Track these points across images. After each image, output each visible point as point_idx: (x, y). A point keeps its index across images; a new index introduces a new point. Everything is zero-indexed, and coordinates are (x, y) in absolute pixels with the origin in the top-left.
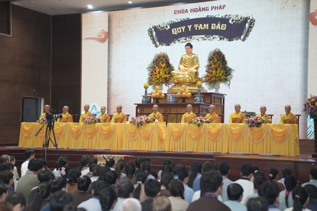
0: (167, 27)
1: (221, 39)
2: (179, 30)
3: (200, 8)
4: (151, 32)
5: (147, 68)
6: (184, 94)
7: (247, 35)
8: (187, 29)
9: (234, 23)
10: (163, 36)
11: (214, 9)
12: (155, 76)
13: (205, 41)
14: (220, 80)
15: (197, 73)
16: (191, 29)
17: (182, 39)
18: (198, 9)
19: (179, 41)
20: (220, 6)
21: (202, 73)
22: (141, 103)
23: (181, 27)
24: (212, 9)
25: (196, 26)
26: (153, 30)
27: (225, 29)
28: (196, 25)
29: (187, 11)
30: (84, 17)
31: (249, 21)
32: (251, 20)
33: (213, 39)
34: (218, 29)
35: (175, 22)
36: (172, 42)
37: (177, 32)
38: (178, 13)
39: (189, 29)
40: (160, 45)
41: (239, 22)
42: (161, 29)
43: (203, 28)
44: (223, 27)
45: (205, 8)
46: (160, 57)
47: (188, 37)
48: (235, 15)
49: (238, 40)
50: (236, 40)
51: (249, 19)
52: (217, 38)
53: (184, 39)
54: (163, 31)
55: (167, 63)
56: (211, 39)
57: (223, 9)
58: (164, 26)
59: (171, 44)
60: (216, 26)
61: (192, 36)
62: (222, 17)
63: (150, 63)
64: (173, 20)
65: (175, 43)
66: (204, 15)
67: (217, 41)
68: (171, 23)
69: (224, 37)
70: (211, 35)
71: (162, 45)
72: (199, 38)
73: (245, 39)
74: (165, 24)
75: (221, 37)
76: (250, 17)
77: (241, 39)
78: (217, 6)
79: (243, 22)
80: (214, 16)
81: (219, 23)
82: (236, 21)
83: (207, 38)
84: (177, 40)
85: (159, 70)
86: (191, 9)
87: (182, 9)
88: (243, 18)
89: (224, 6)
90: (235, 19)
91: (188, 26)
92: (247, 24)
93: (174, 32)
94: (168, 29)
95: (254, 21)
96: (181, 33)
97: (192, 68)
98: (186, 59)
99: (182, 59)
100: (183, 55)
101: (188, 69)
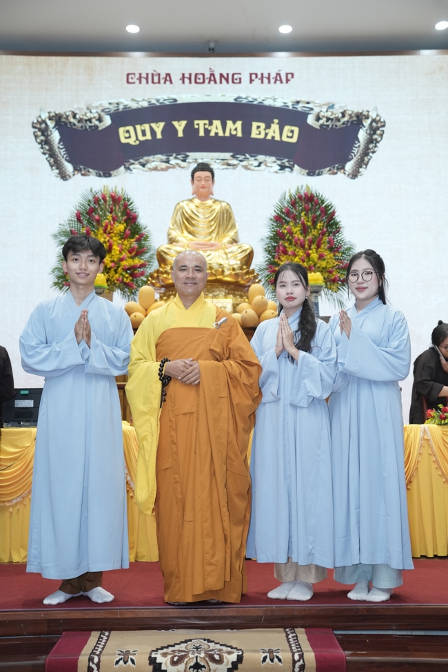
0: (100, 120)
1: (283, 167)
2: (144, 133)
3: (212, 75)
4: (45, 131)
5: (56, 236)
7: (362, 163)
8: (169, 131)
9: (322, 126)
10: (88, 147)
11: (257, 82)
13: (230, 170)
15: (251, 257)
16: (184, 131)
17: (156, 160)
18: (207, 75)
19: (143, 165)
20: (278, 74)
23: (149, 122)
24: (251, 81)
25: (201, 124)
26: (51, 124)
27: (294, 140)
28: (201, 123)
31: (367, 123)
32: (374, 120)
33: (259, 165)
34: (273, 137)
35: (130, 108)
36: (120, 166)
37: (137, 139)
38: (140, 82)
39: (176, 131)
40: (76, 172)
41: (338, 124)
42: (80, 125)
43: (224, 131)
44: (290, 134)
45: (228, 74)
46: (102, 201)
47: (174, 155)
48: (325, 103)
49: (336, 173)
50: (330, 174)
51: (368, 118)
52: (272, 162)
53: (162, 161)
54: (89, 130)
55: (131, 219)
56: (252, 165)
57: (287, 82)
58: (92, 116)
59: (116, 171)
60: (265, 129)
61: (188, 154)
62: (283, 104)
63: (66, 220)
64: (121, 100)
65: (129, 171)
66: (228, 96)
67: (270, 172)
68: (115, 109)
69: (292, 163)
70: (253, 155)
71: (83, 172)
72: (212, 159)
73: (359, 172)
74: (94, 111)
75: (283, 161)
76: (370, 114)
77: (347, 173)
78: (269, 74)
79: (349, 124)
80: (260, 100)
81: (276, 121)
82: (327, 121)
83: (238, 162)
84: (136, 160)
85: (108, 241)
86: (183, 74)
87: (153, 72)
88: (350, 113)
89: (290, 76)
90: (326, 115)
91: (175, 123)
92: (361, 130)
93: (126, 138)
94: (103, 125)
95: (384, 126)
96: (149, 140)
97: (221, 241)
98: (201, 210)
99: (179, 213)
100: (183, 201)
101: (212, 242)
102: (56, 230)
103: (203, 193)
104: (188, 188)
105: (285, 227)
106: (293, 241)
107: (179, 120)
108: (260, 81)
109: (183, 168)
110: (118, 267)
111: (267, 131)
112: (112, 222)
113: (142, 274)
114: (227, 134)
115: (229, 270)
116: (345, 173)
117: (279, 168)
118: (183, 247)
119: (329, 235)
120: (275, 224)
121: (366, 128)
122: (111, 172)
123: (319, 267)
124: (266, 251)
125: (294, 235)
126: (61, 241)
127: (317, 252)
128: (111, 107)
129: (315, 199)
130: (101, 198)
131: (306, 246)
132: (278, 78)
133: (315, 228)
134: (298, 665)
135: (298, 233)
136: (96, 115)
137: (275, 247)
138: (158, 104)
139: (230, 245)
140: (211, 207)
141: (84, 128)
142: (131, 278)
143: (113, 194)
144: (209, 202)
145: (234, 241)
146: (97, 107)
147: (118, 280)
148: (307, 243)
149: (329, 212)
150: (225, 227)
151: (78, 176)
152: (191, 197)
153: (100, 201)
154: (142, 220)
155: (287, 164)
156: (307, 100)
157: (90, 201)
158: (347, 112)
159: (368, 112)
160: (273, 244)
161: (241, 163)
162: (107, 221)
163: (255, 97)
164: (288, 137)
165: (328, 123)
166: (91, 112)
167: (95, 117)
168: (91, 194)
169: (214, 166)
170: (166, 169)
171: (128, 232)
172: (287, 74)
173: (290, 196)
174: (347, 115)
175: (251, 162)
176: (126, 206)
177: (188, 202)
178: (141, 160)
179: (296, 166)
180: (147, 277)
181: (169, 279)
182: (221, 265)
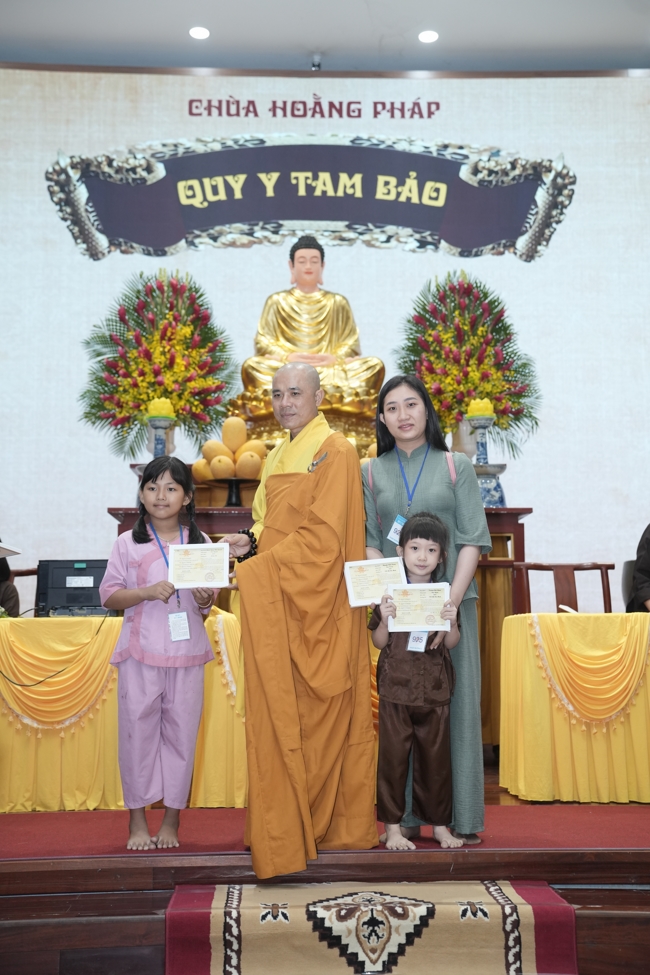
0: (149, 169)
1: (423, 244)
2: (215, 190)
3: (318, 104)
4: (65, 186)
5: (88, 343)
7: (541, 238)
8: (253, 187)
9: (481, 182)
10: (131, 209)
11: (385, 115)
12: (151, 378)
13: (345, 248)
15: (381, 376)
16: (276, 188)
17: (234, 232)
18: (310, 105)
19: (215, 239)
20: (416, 104)
23: (222, 174)
24: (376, 114)
25: (301, 178)
26: (75, 175)
27: (440, 203)
28: (302, 176)
29: (252, 108)
31: (548, 178)
32: (559, 175)
33: (388, 240)
34: (409, 199)
35: (193, 152)
36: (179, 240)
37: (205, 199)
38: (210, 114)
39: (263, 188)
40: (113, 248)
41: (505, 179)
42: (119, 177)
43: (336, 188)
44: (434, 195)
45: (341, 104)
46: (157, 292)
47: (261, 224)
48: (486, 147)
49: (502, 253)
50: (493, 254)
51: (550, 171)
52: (407, 237)
53: (243, 233)
54: (132, 185)
55: (201, 318)
56: (377, 239)
57: (429, 116)
58: (137, 163)
59: (174, 247)
60: (397, 187)
61: (281, 222)
62: (423, 149)
63: (103, 319)
64: (181, 141)
65: (193, 247)
66: (341, 135)
67: (404, 250)
68: (172, 153)
69: (436, 237)
70: (378, 224)
71: (123, 248)
72: (317, 231)
73: (537, 252)
74: (139, 156)
75: (424, 235)
76: (554, 164)
77: (519, 253)
78: (403, 104)
79: (522, 180)
80: (389, 143)
81: (413, 174)
82: (489, 175)
83: (357, 235)
84: (203, 231)
85: (169, 351)
86: (274, 103)
87: (228, 98)
88: (524, 163)
89: (433, 107)
90: (487, 165)
91: (262, 176)
92: (540, 189)
93: (188, 197)
94: (154, 177)
95: (573, 183)
96: (223, 201)
97: (335, 352)
98: (304, 306)
99: (272, 311)
100: (278, 293)
101: (322, 353)
103: (307, 282)
104: (284, 273)
105: (430, 332)
106: (443, 352)
107: (267, 171)
108: (389, 114)
109: (274, 243)
110: (184, 390)
111: (400, 189)
112: (174, 323)
113: (218, 401)
114: (340, 193)
115: (350, 395)
116: (515, 254)
117: (418, 244)
118: (281, 361)
119: (495, 345)
120: (414, 328)
121: (547, 186)
122: (166, 249)
123: (481, 392)
124: (401, 368)
125: (443, 344)
126: (94, 351)
127: (478, 370)
128: (165, 150)
129: (475, 291)
130: (155, 287)
131: (463, 361)
132: (416, 110)
133: (474, 334)
134: (510, 920)
135: (450, 341)
136: (143, 162)
137: (414, 362)
138: (236, 147)
139: (350, 359)
140: (319, 302)
141: (124, 181)
142: (202, 407)
143: (175, 282)
144: (317, 295)
145: (354, 353)
146: (144, 150)
147: (183, 410)
148: (463, 356)
149: (496, 310)
150: (340, 331)
151: (116, 254)
152: (289, 287)
153: (155, 291)
154: (218, 321)
155: (429, 239)
156: (460, 143)
157: (139, 292)
158: (520, 162)
159: (551, 161)
160: (412, 358)
161: (361, 237)
162: (166, 321)
163: (382, 137)
164: (431, 198)
165: (491, 178)
166: (135, 158)
167: (141, 166)
168: (141, 281)
169: (321, 241)
170: (249, 245)
171: (197, 338)
172: (429, 104)
173: (438, 286)
174: (518, 166)
175: (375, 236)
176: (193, 300)
177: (283, 294)
178: (211, 231)
179: (443, 242)
180: (225, 406)
181: (261, 409)
182: (338, 387)
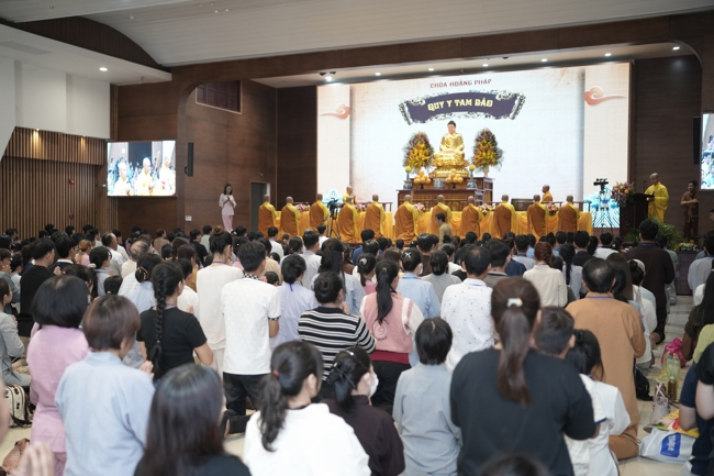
0: (422, 102)
1: (486, 116)
2: (437, 106)
3: (461, 82)
4: (403, 107)
5: (403, 149)
6: (455, 179)
7: (516, 113)
8: (446, 104)
9: (501, 99)
10: (418, 112)
11: (477, 84)
12: (413, 158)
13: (467, 118)
14: (491, 163)
15: (463, 155)
16: (451, 104)
17: (441, 116)
18: (459, 83)
19: (436, 118)
20: (485, 80)
21: (469, 154)
22: (402, 189)
23: (438, 102)
24: (475, 84)
25: (457, 101)
26: (405, 105)
27: (491, 105)
29: (445, 84)
30: (320, 90)
31: (518, 98)
32: (521, 96)
33: (478, 116)
34: (483, 105)
35: (432, 97)
37: (434, 108)
38: (435, 87)
39: (448, 104)
40: (413, 122)
41: (507, 98)
42: (415, 104)
43: (465, 103)
44: (489, 103)
45: (467, 82)
46: (418, 137)
47: (447, 113)
48: (503, 90)
49: (506, 118)
50: (504, 118)
51: (519, 95)
52: (482, 114)
53: (443, 116)
54: (418, 106)
55: (427, 142)
57: (488, 83)
58: (419, 101)
59: (427, 121)
60: (480, 102)
61: (452, 113)
62: (487, 92)
63: (406, 143)
64: (429, 94)
65: (431, 120)
66: (467, 89)
67: (481, 118)
68: (427, 97)
69: (490, 115)
70: (475, 112)
71: (416, 122)
72: (461, 115)
73: (515, 117)
74: (419, 99)
78: (482, 80)
79: (511, 98)
80: (478, 91)
81: (484, 99)
82: (503, 98)
83: (470, 115)
84: (434, 116)
86: (451, 83)
87: (440, 83)
88: (512, 94)
89: (490, 81)
90: (503, 95)
91: (448, 102)
92: (516, 100)
93: (430, 108)
94: (423, 104)
95: (525, 98)
96: (439, 109)
97: (457, 149)
98: (451, 138)
99: (443, 139)
101: (453, 150)
102: (403, 147)
103: (452, 132)
104: (446, 130)
105: (479, 142)
108: (479, 83)
112: (420, 144)
114: (466, 105)
116: (509, 118)
118: (443, 153)
119: (492, 147)
120: (476, 142)
122: (425, 121)
128: (425, 97)
129: (489, 133)
130: (417, 135)
132: (485, 82)
133: (487, 144)
138: (441, 95)
140: (454, 136)
142: (426, 163)
143: (422, 133)
144: (454, 134)
145: (462, 148)
146: (420, 97)
148: (484, 150)
150: (459, 144)
154: (431, 142)
155: (488, 115)
156: (496, 90)
157: (414, 136)
159: (519, 93)
163: (477, 89)
171: (426, 147)
173: (481, 132)
175: (475, 115)
176: (425, 138)
177: (446, 135)
178: (436, 116)
